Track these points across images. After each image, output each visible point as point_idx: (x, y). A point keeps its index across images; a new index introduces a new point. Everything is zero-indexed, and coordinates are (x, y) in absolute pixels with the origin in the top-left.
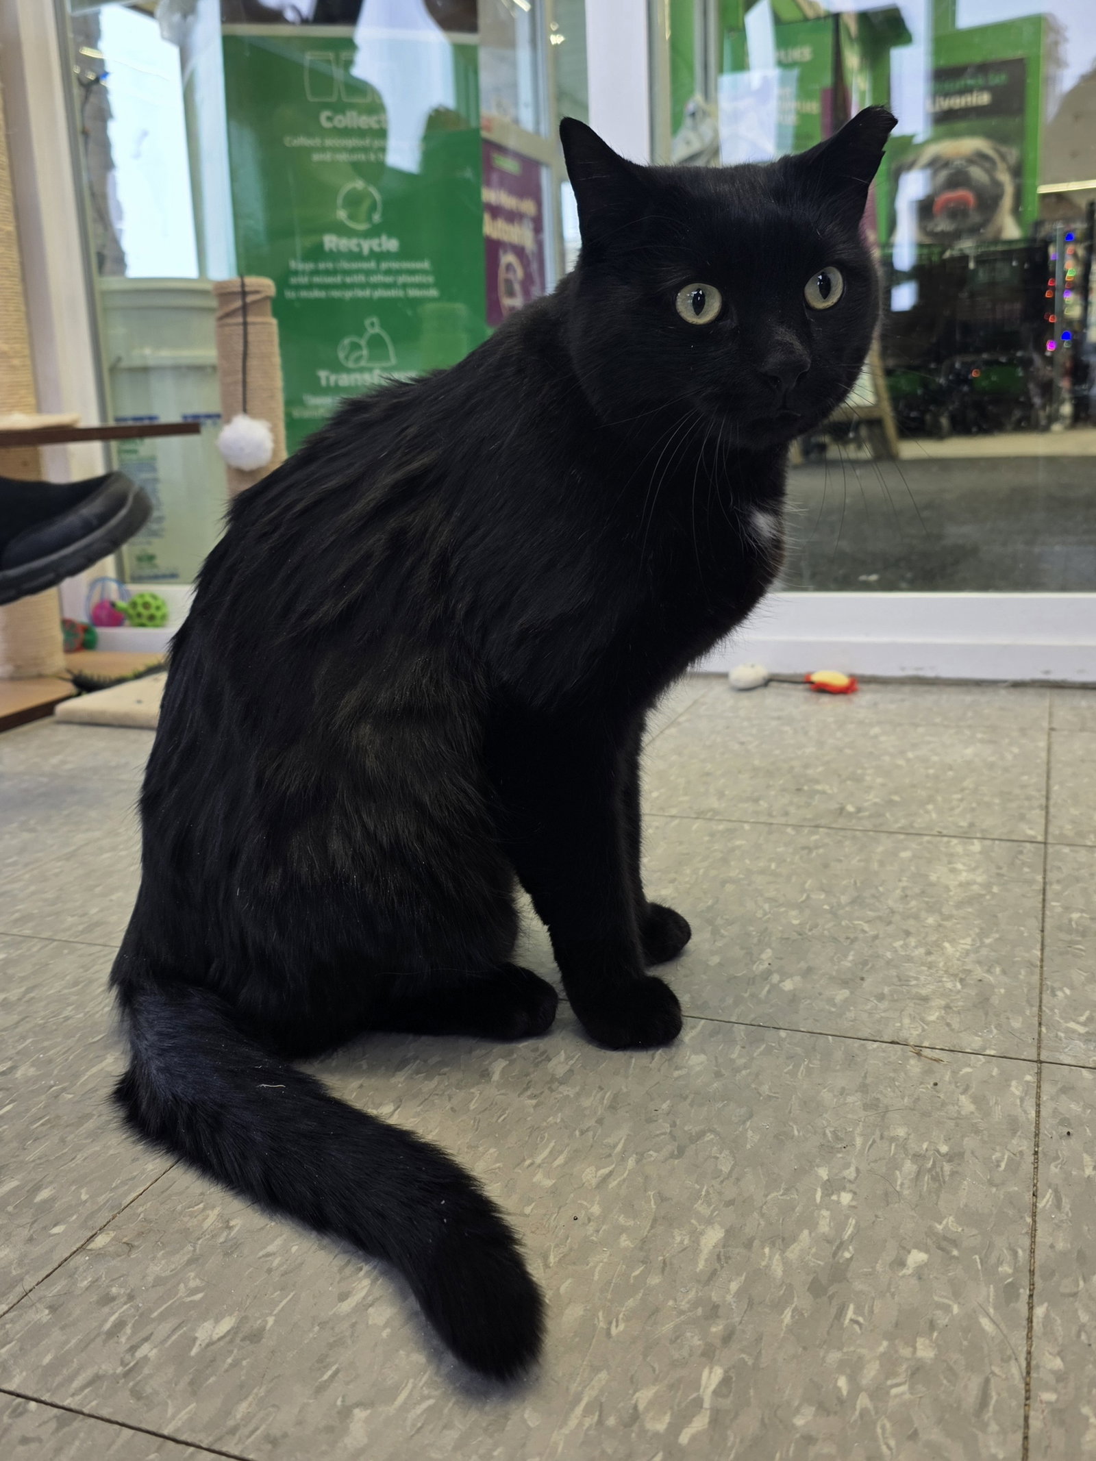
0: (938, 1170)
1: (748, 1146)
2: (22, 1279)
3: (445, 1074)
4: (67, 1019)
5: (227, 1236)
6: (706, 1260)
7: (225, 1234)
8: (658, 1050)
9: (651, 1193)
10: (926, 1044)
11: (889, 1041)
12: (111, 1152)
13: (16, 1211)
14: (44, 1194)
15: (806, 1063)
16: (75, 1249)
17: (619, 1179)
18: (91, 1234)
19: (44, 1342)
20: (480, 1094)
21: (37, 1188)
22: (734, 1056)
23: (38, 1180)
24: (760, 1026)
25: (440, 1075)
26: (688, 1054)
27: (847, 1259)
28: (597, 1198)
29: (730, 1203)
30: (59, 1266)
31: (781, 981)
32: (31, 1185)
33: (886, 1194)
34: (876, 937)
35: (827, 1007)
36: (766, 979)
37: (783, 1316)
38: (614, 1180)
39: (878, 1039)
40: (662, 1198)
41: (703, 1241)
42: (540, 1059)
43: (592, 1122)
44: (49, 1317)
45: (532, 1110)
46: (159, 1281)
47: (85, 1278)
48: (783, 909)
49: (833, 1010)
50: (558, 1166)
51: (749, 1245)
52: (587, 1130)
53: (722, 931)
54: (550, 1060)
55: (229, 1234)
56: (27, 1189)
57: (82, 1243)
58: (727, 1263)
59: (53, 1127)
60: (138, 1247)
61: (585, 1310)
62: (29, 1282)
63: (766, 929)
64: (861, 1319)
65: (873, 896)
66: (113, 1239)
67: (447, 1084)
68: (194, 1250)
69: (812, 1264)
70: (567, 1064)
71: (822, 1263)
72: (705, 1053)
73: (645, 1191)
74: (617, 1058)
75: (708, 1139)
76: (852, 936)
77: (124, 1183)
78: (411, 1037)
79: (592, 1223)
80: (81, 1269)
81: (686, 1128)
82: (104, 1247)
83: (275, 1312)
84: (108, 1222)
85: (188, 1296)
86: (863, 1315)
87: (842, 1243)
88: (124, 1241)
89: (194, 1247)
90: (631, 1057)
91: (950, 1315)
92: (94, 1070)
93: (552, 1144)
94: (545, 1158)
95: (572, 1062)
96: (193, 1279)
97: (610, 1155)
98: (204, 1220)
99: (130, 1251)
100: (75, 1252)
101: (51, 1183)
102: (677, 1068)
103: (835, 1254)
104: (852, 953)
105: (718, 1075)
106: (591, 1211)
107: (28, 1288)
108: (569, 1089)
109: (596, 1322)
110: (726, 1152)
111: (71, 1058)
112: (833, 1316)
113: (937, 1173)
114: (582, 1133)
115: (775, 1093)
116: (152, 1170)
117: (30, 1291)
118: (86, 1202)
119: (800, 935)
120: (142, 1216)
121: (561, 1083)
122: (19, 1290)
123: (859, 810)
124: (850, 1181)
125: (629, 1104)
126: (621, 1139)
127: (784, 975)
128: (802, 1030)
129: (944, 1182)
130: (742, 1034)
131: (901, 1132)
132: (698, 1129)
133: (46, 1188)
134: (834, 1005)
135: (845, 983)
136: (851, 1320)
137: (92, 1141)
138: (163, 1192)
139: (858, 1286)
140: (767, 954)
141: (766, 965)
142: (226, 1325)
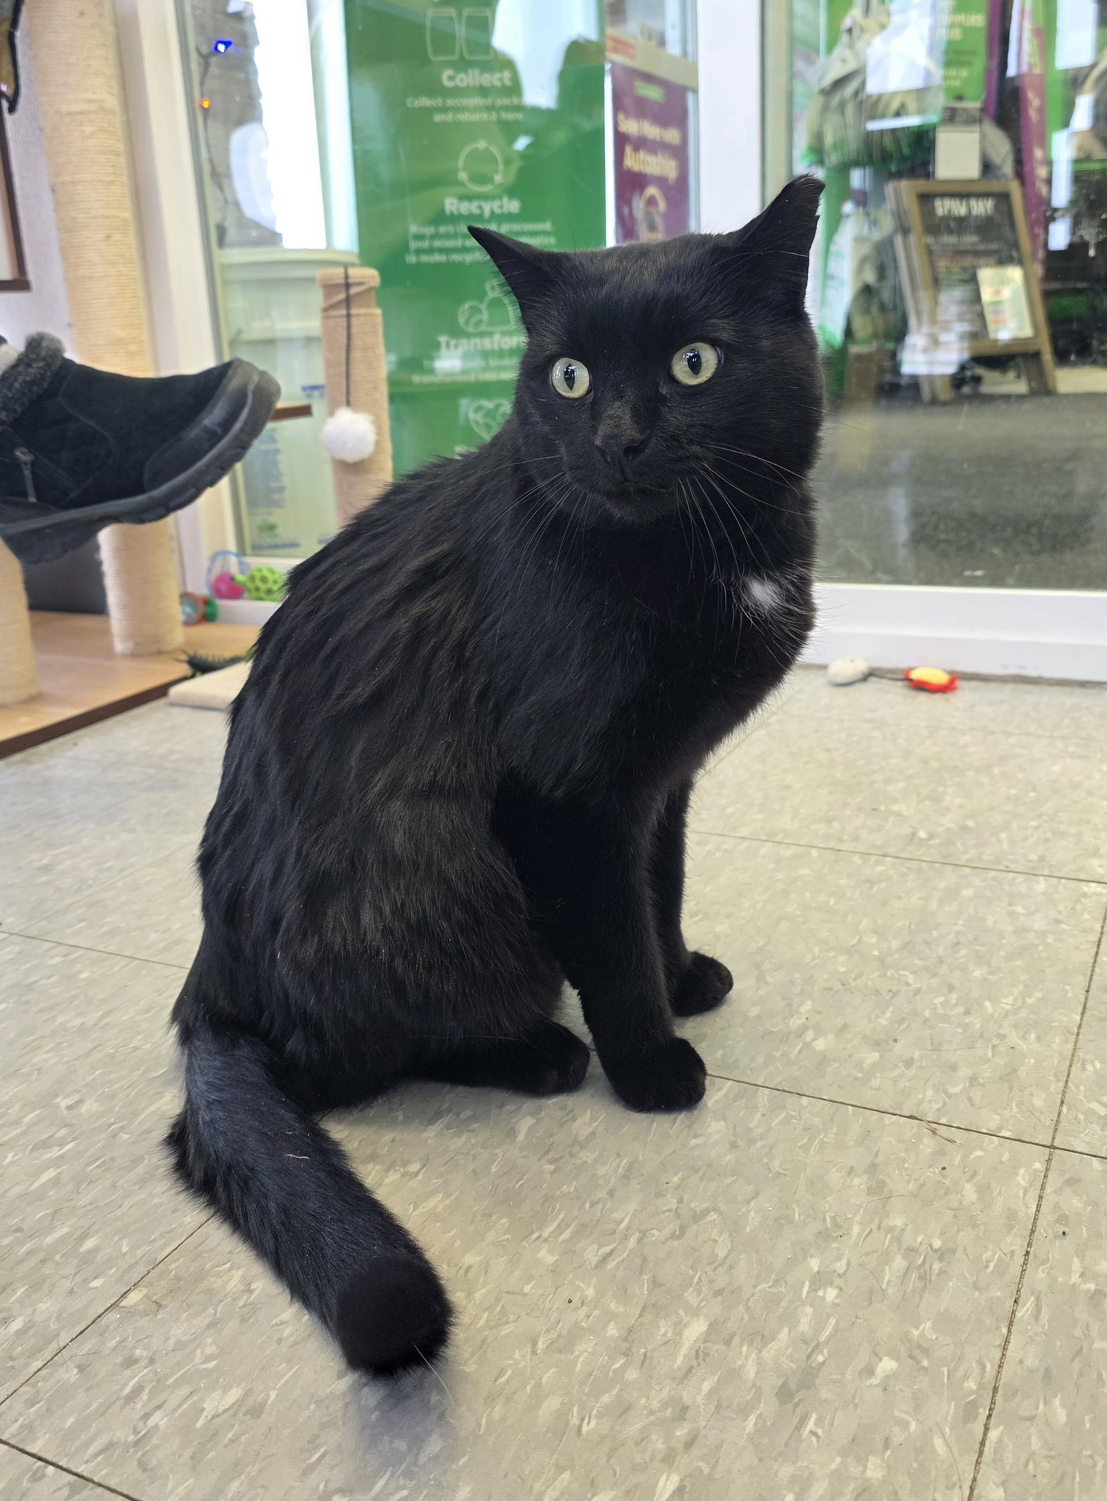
0: (927, 1267)
1: (748, 1230)
2: (58, 1335)
3: (474, 1131)
4: (135, 1049)
5: (247, 1300)
6: (686, 1356)
7: (245, 1298)
8: (680, 1114)
9: (646, 1277)
10: (943, 1121)
11: (908, 1115)
12: (155, 1201)
13: (63, 1260)
14: (89, 1244)
15: (822, 1136)
16: (109, 1305)
17: (618, 1260)
18: (125, 1290)
19: (70, 1404)
20: (503, 1155)
21: (84, 1237)
22: (752, 1125)
23: (85, 1228)
24: (784, 1091)
25: (468, 1131)
26: (709, 1120)
27: (820, 1363)
28: (594, 1280)
29: (719, 1293)
30: (93, 1322)
31: (815, 1039)
32: (79, 1233)
33: (871, 1293)
34: (918, 991)
35: (854, 1072)
36: (800, 1036)
37: (747, 1423)
38: (613, 1260)
39: (897, 1112)
40: (656, 1284)
41: (686, 1333)
42: (566, 1119)
43: (603, 1194)
44: (78, 1376)
45: (549, 1176)
46: (180, 1346)
47: (114, 1337)
48: (832, 954)
49: (860, 1075)
50: (564, 1241)
51: (728, 1343)
52: (597, 1203)
53: (768, 978)
54: (574, 1119)
55: (249, 1297)
56: (75, 1236)
57: (116, 1299)
58: (704, 1360)
59: (107, 1169)
60: (166, 1307)
61: (563, 1403)
62: (65, 1338)
63: (812, 976)
64: (820, 1432)
65: (926, 942)
66: (146, 1296)
67: (473, 1142)
68: (215, 1314)
69: (785, 1367)
70: (591, 1125)
71: (794, 1366)
72: (725, 1120)
73: (641, 1273)
74: (641, 1119)
75: (711, 1219)
76: (895, 989)
77: (162, 1236)
78: (448, 1087)
79: (584, 1308)
80: (111, 1327)
81: (692, 1205)
82: (135, 1305)
83: (278, 1386)
84: (142, 1278)
85: (203, 1363)
86: (822, 1427)
87: (817, 1345)
88: (153, 1299)
89: (216, 1310)
90: (653, 1121)
91: (907, 1433)
92: (152, 1108)
93: (561, 1216)
94: (552, 1232)
95: (595, 1124)
96: (210, 1345)
97: (614, 1232)
98: (230, 1280)
99: (158, 1311)
100: (109, 1308)
101: (97, 1231)
102: (696, 1136)
103: (809, 1356)
104: (891, 1009)
105: (733, 1146)
106: (586, 1293)
107: (62, 1345)
108: (588, 1154)
109: (570, 1417)
110: (726, 1235)
111: (133, 1093)
112: (794, 1427)
113: (925, 1272)
114: (593, 1205)
115: (785, 1170)
116: (189, 1223)
117: (64, 1348)
118: (125, 1254)
119: (844, 985)
120: (173, 1273)
121: (582, 1147)
122: (54, 1347)
123: (931, 836)
124: (839, 1275)
125: (642, 1175)
126: (628, 1214)
127: (819, 1032)
128: (824, 1097)
129: (930, 1281)
130: (766, 1098)
131: (898, 1221)
132: (704, 1206)
133: (92, 1237)
134: (861, 1070)
135: (877, 1045)
136: (811, 1432)
137: (140, 1188)
138: (196, 1248)
139: (825, 1393)
140: (807, 1007)
141: (804, 1020)
142: (234, 1395)
